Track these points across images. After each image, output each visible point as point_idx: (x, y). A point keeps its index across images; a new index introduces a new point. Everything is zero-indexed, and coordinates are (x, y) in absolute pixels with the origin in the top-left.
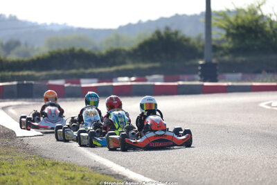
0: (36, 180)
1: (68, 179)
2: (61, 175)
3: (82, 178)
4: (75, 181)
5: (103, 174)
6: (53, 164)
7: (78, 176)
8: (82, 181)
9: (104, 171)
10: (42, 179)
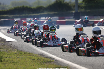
0: (20, 60)
1: (32, 60)
2: (29, 58)
3: (38, 59)
4: (35, 60)
5: (45, 57)
6: (25, 53)
7: (36, 58)
8: (38, 61)
9: (45, 56)
10: (22, 60)
